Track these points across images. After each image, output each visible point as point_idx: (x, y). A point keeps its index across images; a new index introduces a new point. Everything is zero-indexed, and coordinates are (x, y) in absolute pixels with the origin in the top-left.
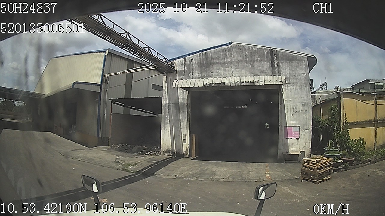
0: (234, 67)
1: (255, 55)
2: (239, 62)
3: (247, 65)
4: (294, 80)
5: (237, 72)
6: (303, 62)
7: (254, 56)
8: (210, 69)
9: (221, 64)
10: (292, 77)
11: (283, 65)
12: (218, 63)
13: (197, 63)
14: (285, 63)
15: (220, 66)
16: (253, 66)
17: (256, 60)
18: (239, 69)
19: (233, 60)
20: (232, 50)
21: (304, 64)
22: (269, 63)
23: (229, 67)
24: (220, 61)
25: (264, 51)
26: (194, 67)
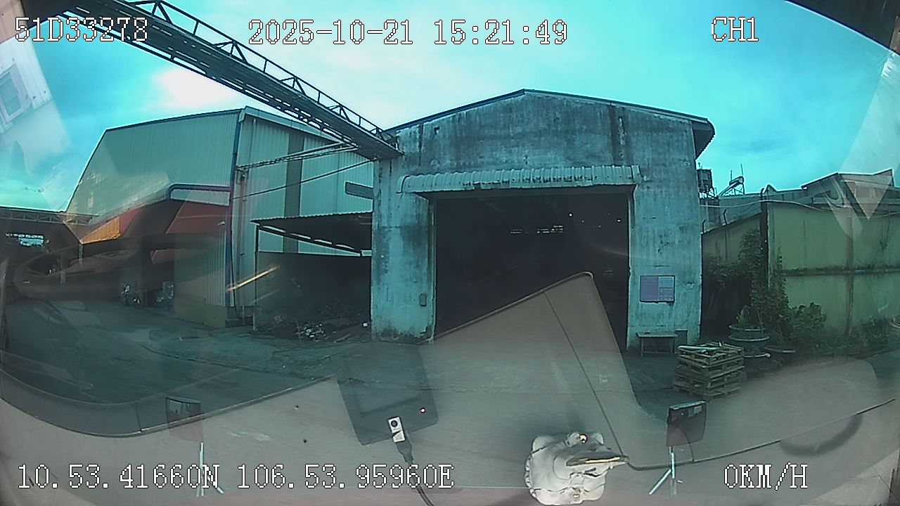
0: (529, 144)
1: (576, 118)
2: (540, 133)
3: (559, 141)
4: (662, 174)
5: (537, 157)
6: (683, 135)
7: (574, 120)
8: (477, 150)
9: (499, 138)
10: (657, 168)
11: (637, 140)
12: (493, 138)
13: (447, 136)
14: (642, 137)
15: (499, 144)
16: (570, 142)
17: (579, 130)
18: (540, 148)
19: (528, 130)
20: (526, 108)
21: (685, 138)
22: (606, 136)
23: (518, 146)
24: (498, 131)
25: (595, 110)
26: (442, 147)
